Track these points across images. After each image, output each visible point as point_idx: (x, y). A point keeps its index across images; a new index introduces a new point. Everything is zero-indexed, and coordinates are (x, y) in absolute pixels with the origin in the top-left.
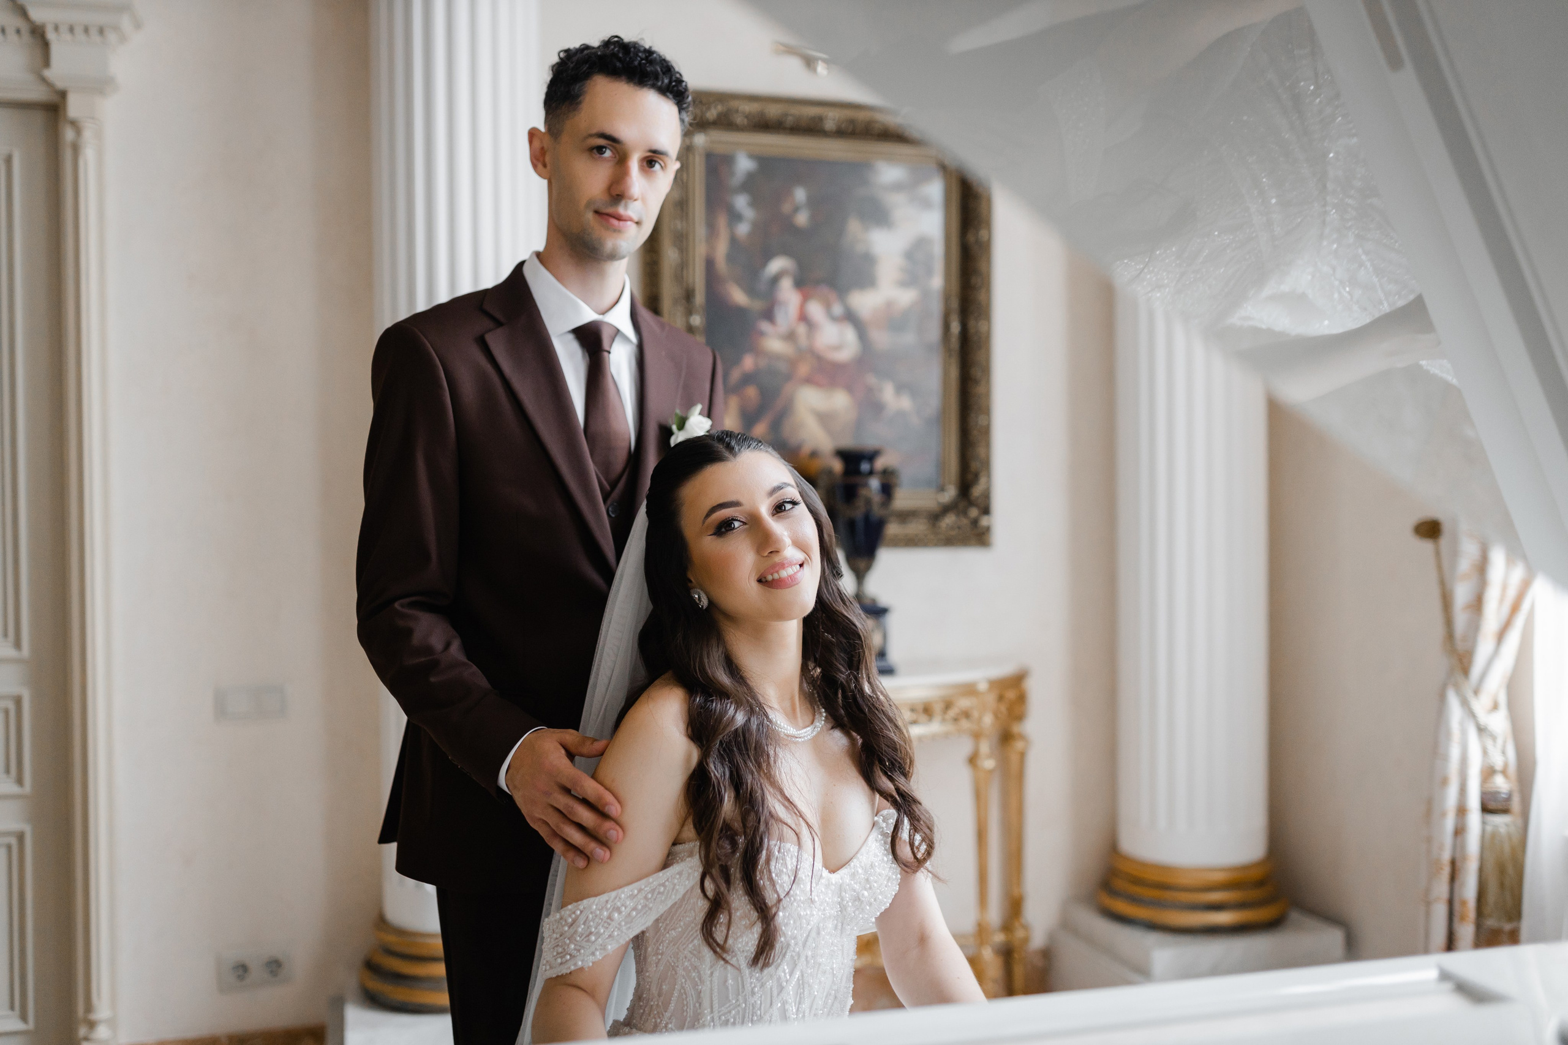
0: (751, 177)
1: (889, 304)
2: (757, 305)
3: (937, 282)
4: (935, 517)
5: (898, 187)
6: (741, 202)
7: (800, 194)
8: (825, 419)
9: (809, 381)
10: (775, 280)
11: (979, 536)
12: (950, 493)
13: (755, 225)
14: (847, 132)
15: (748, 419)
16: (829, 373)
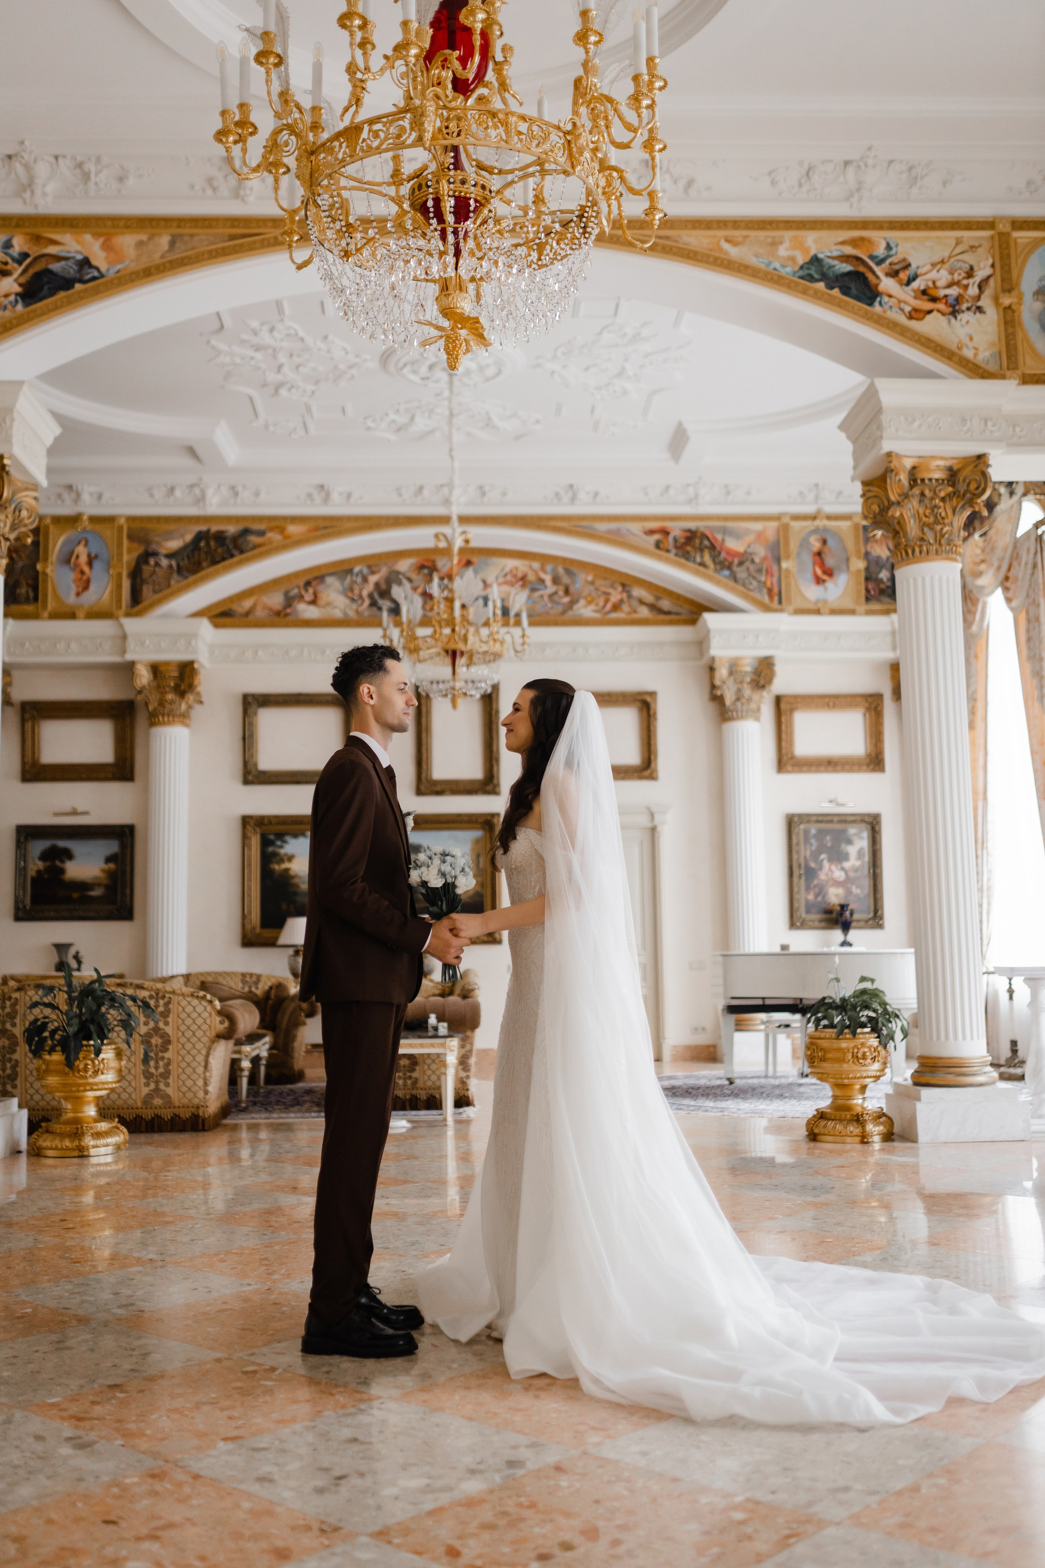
0: (815, 834)
1: (853, 866)
2: (818, 867)
3: (866, 859)
4: (867, 921)
5: (855, 834)
6: (813, 841)
7: (828, 838)
8: (837, 895)
9: (832, 885)
10: (822, 860)
11: (880, 926)
12: (871, 915)
13: (818, 847)
14: (841, 822)
15: (817, 896)
16: (837, 884)
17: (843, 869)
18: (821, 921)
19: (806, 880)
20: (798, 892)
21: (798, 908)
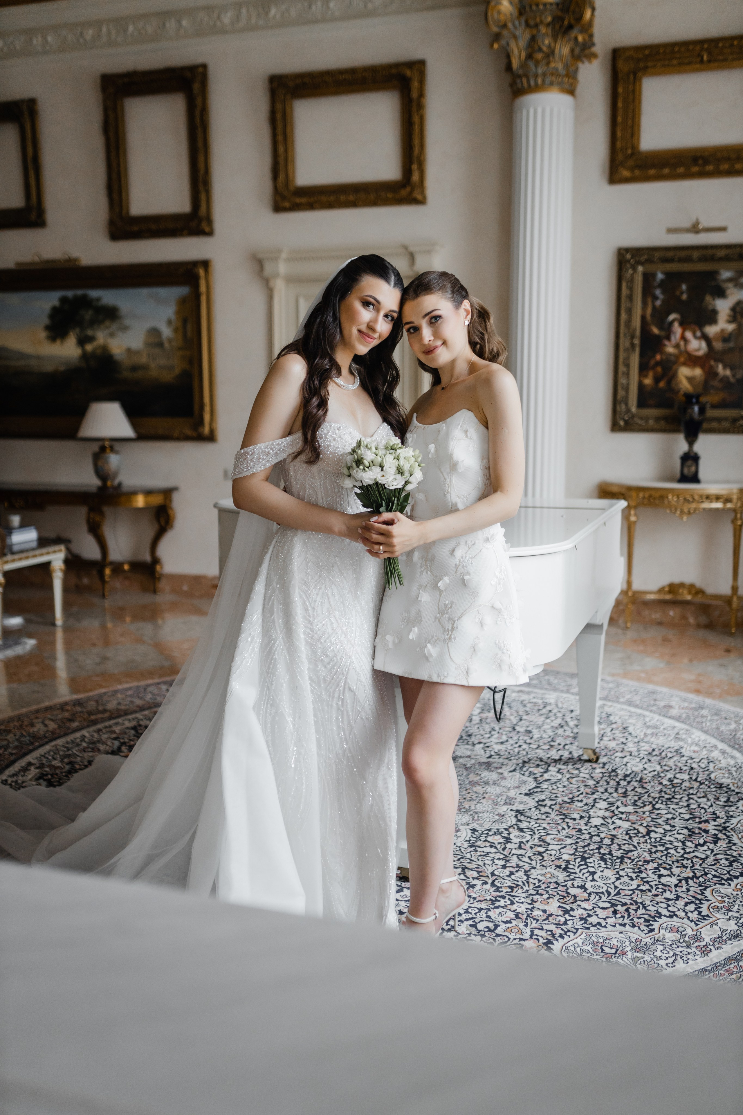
0: (662, 281)
1: (723, 331)
2: (663, 333)
5: (729, 280)
6: (658, 292)
7: (683, 287)
8: (690, 379)
9: (684, 364)
10: (672, 323)
13: (663, 301)
14: (703, 259)
15: (657, 380)
16: (693, 360)
17: (705, 337)
18: (657, 419)
20: (627, 374)
21: (625, 399)
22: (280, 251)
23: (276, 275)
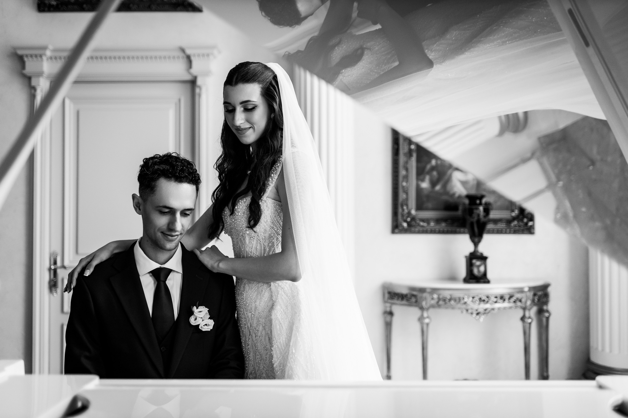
11: (529, 230)
12: (515, 213)
15: (433, 184)
18: (438, 221)
19: (418, 160)
21: (406, 202)
22: (45, 48)
23: (40, 74)
